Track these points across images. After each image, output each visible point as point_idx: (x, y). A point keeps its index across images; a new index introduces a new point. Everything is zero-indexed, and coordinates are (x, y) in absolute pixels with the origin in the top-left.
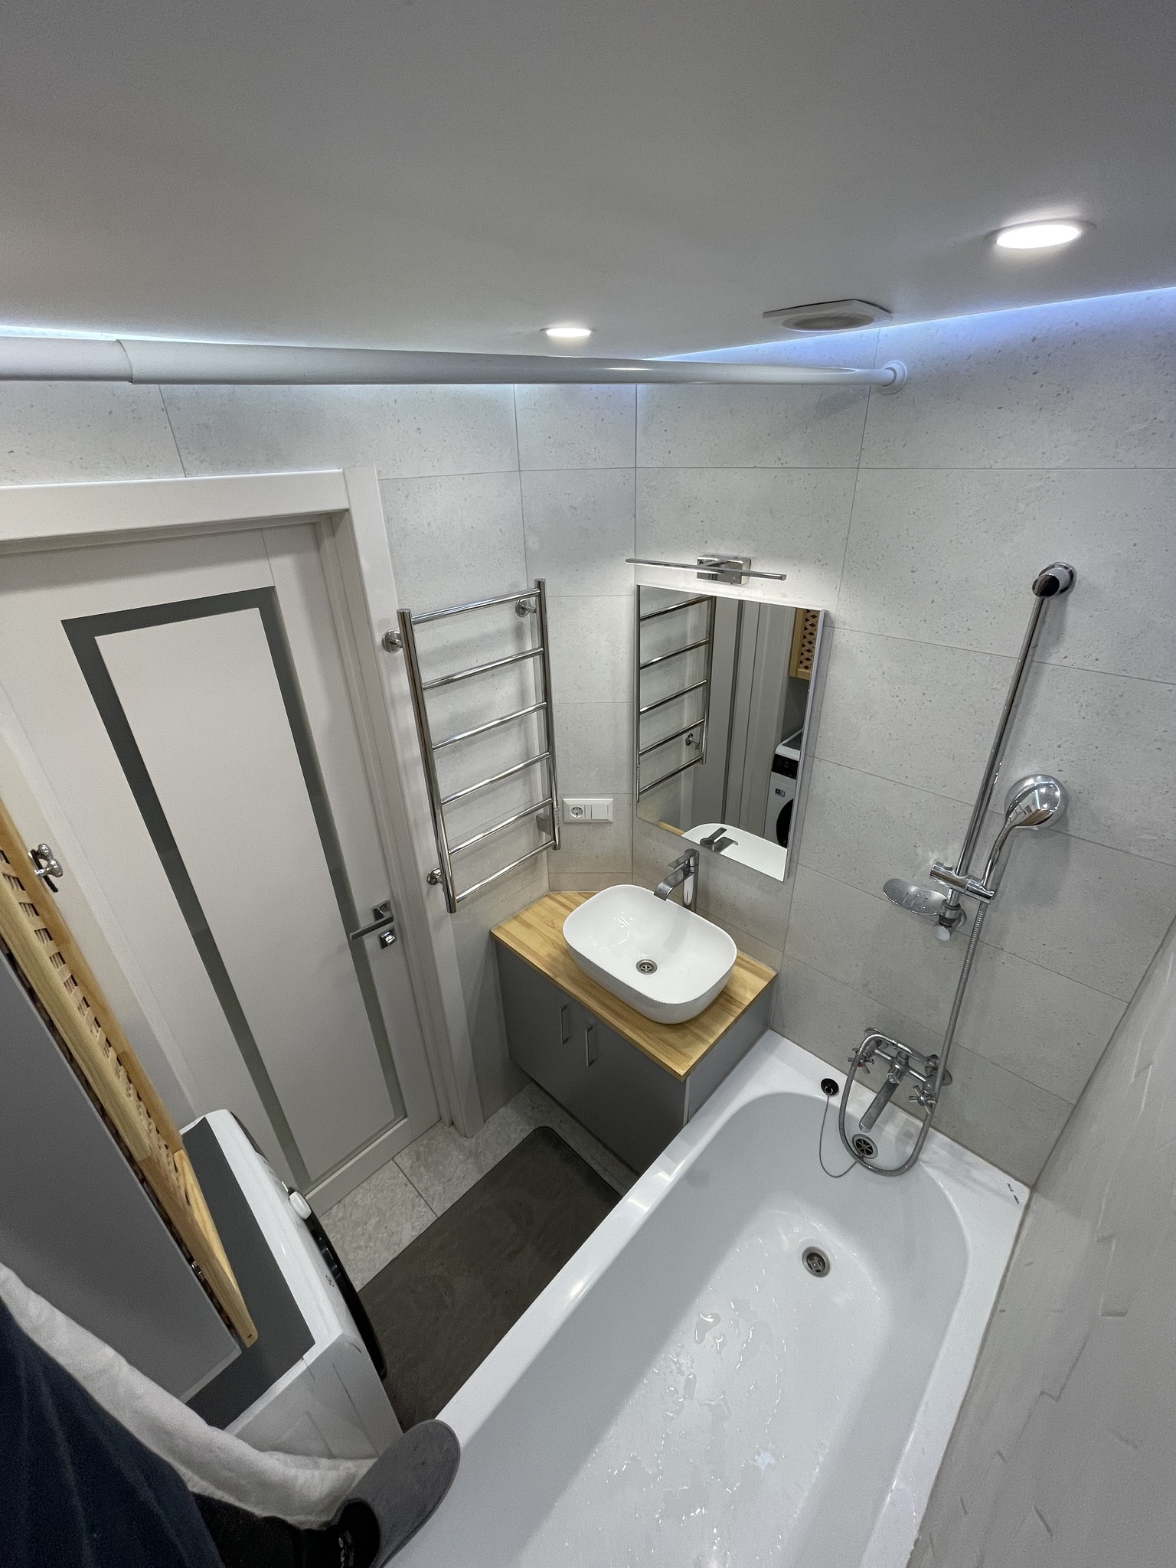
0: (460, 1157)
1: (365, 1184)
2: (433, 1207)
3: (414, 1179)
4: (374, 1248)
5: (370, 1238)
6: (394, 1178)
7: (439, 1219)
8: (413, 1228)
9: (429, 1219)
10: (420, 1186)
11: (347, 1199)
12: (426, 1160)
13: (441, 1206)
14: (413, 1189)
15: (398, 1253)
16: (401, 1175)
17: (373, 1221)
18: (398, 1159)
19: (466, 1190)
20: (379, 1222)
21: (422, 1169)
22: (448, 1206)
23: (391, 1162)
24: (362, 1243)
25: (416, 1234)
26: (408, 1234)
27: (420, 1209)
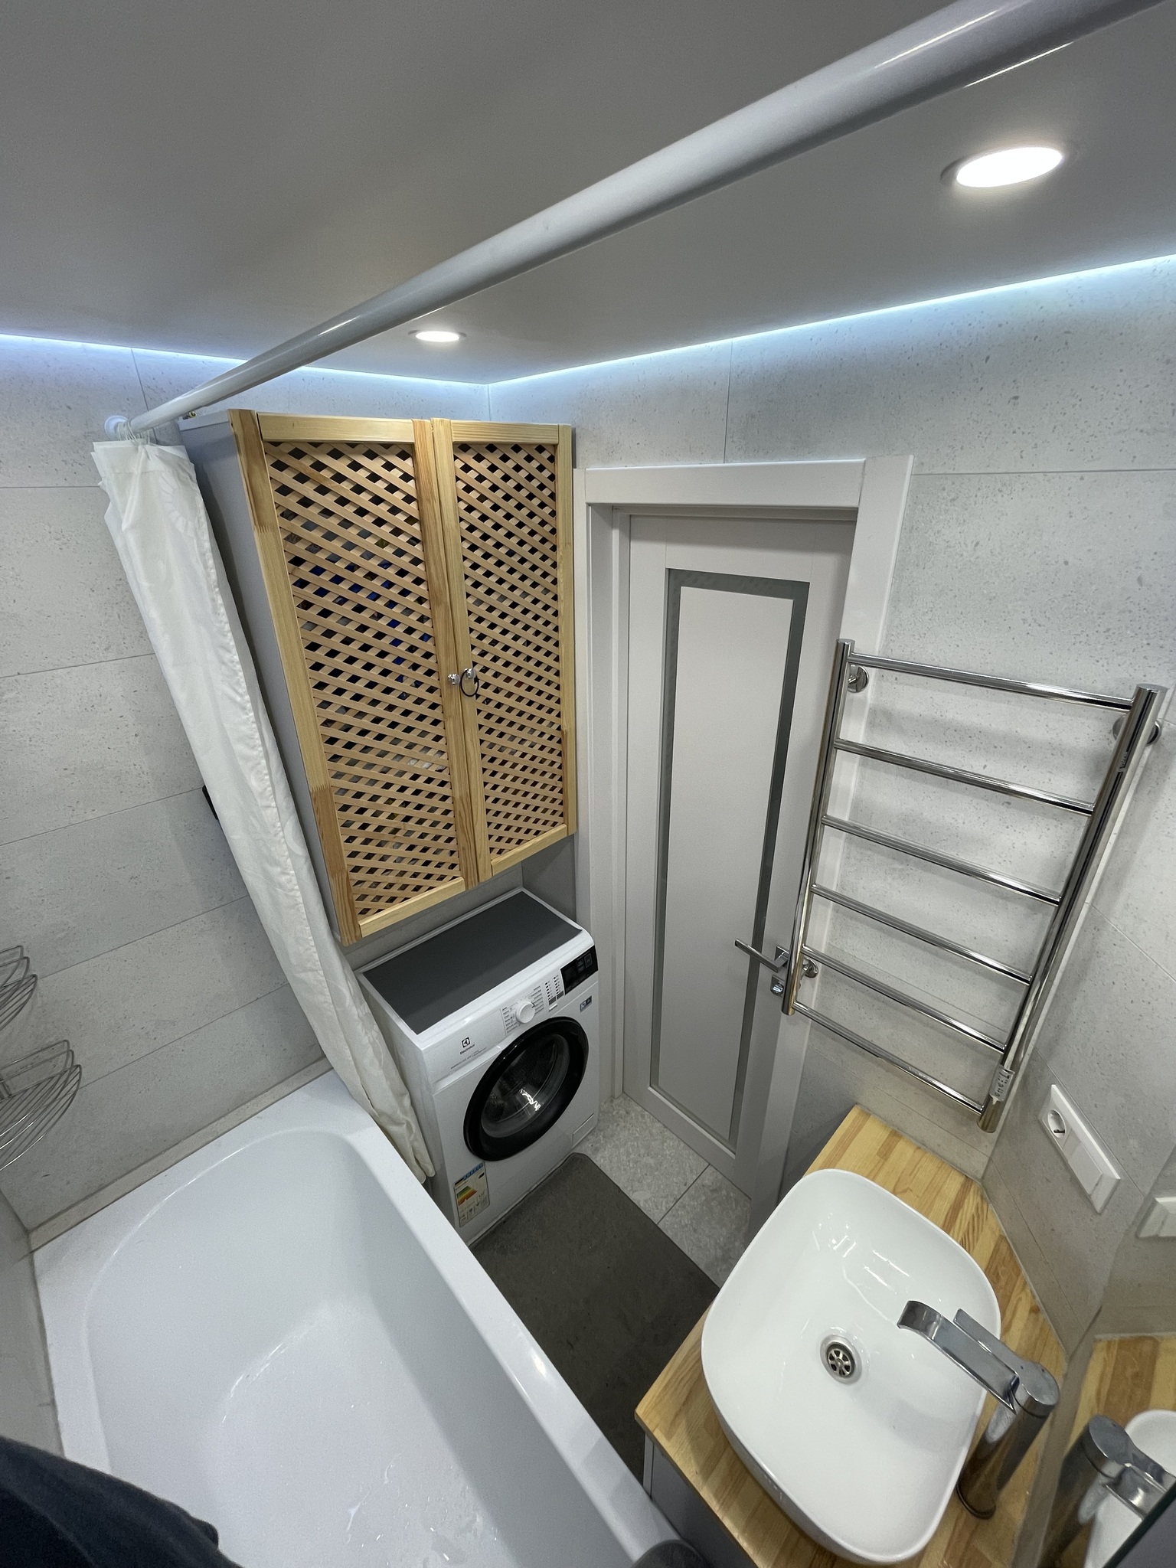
0: (722, 1239)
1: (683, 1145)
2: (666, 1218)
3: (692, 1191)
4: (628, 1168)
5: (636, 1162)
6: (691, 1171)
7: (656, 1225)
8: (646, 1201)
9: (655, 1215)
10: (686, 1199)
11: (668, 1133)
12: (714, 1199)
13: (668, 1227)
14: (682, 1193)
15: (625, 1191)
16: (695, 1177)
17: (652, 1161)
18: (710, 1170)
19: (686, 1252)
20: (651, 1167)
21: (703, 1198)
22: (669, 1234)
23: (707, 1164)
24: (632, 1156)
25: (641, 1205)
26: (640, 1197)
27: (664, 1203)
